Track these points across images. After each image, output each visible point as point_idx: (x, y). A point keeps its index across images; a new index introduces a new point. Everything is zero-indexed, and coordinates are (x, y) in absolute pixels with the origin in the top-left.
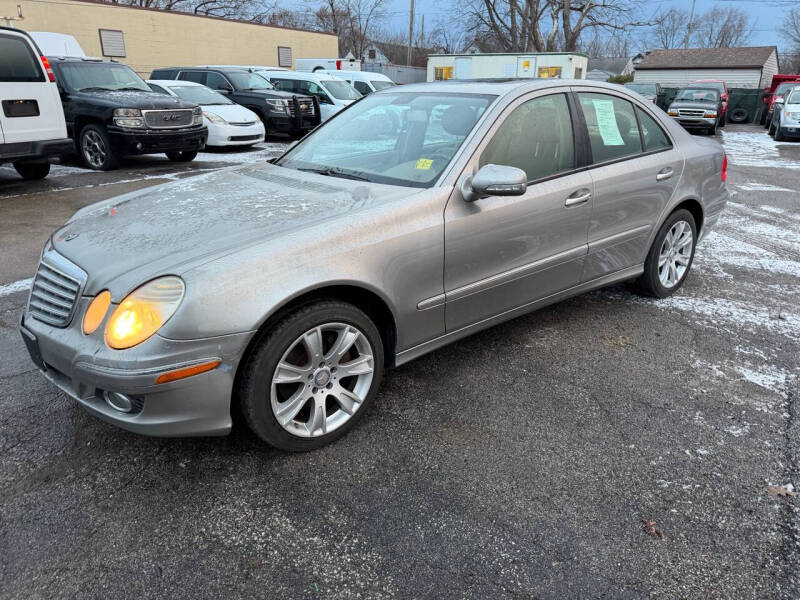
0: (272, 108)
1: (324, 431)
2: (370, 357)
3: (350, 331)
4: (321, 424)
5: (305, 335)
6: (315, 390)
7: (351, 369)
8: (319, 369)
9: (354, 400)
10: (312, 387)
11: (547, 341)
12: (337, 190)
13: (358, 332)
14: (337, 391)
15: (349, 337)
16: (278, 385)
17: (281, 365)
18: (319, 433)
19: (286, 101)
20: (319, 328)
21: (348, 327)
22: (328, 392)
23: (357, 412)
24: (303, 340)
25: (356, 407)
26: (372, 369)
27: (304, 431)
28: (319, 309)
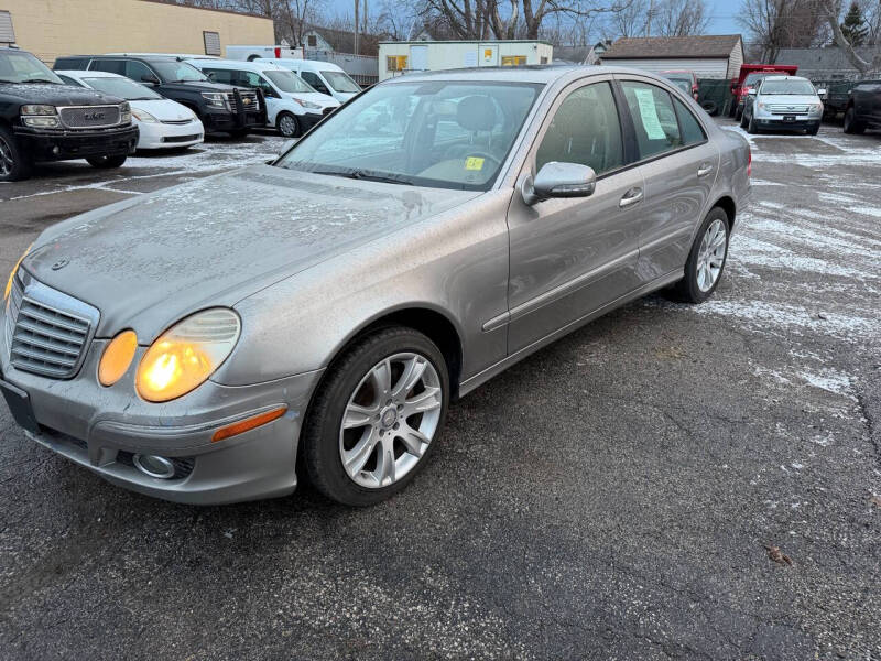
0: (210, 103)
1: (393, 478)
2: (438, 389)
3: (419, 361)
4: (390, 471)
5: (373, 369)
6: (381, 433)
7: (418, 404)
8: (386, 408)
9: (421, 440)
10: (378, 430)
11: (596, 357)
12: (382, 196)
13: (426, 363)
14: (404, 431)
15: (417, 368)
16: (346, 430)
17: (350, 406)
18: (388, 481)
19: (225, 95)
20: (387, 360)
21: (417, 357)
22: (395, 433)
23: (425, 453)
24: (372, 375)
25: (423, 448)
26: (439, 403)
27: (374, 481)
28: (386, 338)
